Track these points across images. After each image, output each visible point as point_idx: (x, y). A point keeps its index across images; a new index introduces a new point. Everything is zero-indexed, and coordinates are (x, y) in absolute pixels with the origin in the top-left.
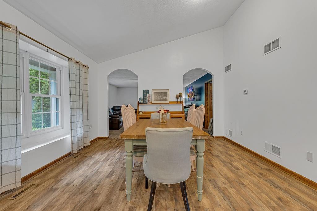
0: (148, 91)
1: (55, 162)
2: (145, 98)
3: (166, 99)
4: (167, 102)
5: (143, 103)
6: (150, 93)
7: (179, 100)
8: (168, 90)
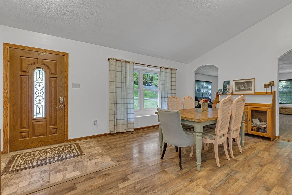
0: (229, 82)
1: (152, 127)
2: (225, 89)
3: (250, 90)
4: (252, 92)
5: (223, 94)
6: (231, 84)
7: (269, 90)
8: (254, 79)
